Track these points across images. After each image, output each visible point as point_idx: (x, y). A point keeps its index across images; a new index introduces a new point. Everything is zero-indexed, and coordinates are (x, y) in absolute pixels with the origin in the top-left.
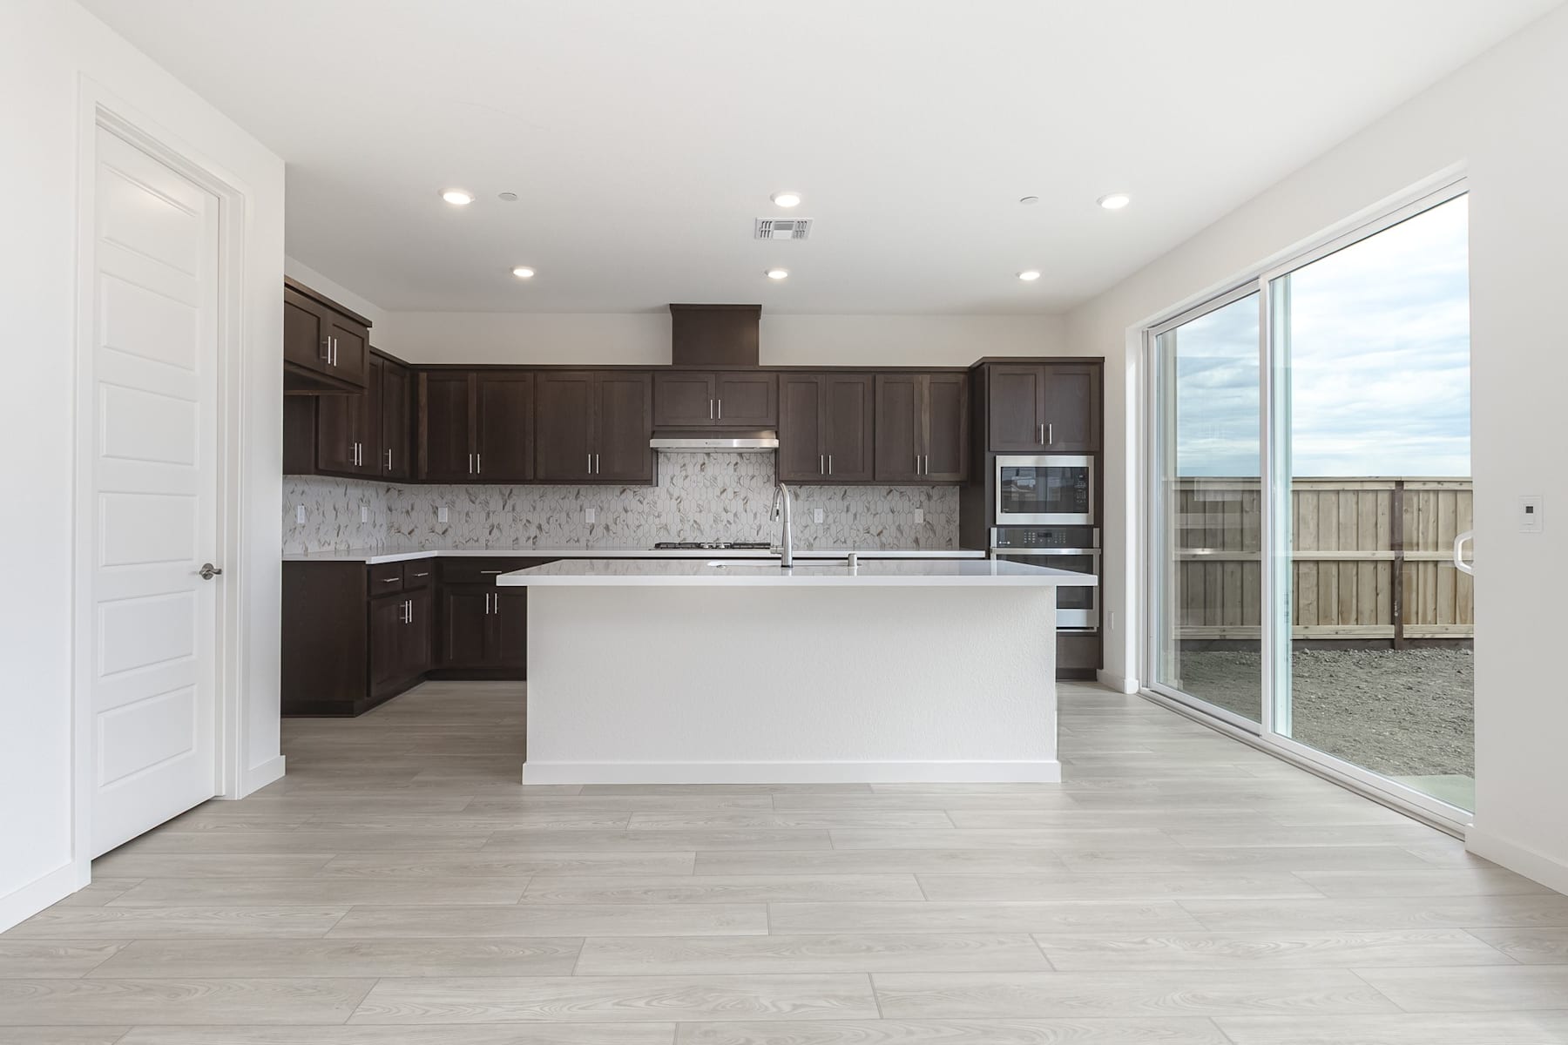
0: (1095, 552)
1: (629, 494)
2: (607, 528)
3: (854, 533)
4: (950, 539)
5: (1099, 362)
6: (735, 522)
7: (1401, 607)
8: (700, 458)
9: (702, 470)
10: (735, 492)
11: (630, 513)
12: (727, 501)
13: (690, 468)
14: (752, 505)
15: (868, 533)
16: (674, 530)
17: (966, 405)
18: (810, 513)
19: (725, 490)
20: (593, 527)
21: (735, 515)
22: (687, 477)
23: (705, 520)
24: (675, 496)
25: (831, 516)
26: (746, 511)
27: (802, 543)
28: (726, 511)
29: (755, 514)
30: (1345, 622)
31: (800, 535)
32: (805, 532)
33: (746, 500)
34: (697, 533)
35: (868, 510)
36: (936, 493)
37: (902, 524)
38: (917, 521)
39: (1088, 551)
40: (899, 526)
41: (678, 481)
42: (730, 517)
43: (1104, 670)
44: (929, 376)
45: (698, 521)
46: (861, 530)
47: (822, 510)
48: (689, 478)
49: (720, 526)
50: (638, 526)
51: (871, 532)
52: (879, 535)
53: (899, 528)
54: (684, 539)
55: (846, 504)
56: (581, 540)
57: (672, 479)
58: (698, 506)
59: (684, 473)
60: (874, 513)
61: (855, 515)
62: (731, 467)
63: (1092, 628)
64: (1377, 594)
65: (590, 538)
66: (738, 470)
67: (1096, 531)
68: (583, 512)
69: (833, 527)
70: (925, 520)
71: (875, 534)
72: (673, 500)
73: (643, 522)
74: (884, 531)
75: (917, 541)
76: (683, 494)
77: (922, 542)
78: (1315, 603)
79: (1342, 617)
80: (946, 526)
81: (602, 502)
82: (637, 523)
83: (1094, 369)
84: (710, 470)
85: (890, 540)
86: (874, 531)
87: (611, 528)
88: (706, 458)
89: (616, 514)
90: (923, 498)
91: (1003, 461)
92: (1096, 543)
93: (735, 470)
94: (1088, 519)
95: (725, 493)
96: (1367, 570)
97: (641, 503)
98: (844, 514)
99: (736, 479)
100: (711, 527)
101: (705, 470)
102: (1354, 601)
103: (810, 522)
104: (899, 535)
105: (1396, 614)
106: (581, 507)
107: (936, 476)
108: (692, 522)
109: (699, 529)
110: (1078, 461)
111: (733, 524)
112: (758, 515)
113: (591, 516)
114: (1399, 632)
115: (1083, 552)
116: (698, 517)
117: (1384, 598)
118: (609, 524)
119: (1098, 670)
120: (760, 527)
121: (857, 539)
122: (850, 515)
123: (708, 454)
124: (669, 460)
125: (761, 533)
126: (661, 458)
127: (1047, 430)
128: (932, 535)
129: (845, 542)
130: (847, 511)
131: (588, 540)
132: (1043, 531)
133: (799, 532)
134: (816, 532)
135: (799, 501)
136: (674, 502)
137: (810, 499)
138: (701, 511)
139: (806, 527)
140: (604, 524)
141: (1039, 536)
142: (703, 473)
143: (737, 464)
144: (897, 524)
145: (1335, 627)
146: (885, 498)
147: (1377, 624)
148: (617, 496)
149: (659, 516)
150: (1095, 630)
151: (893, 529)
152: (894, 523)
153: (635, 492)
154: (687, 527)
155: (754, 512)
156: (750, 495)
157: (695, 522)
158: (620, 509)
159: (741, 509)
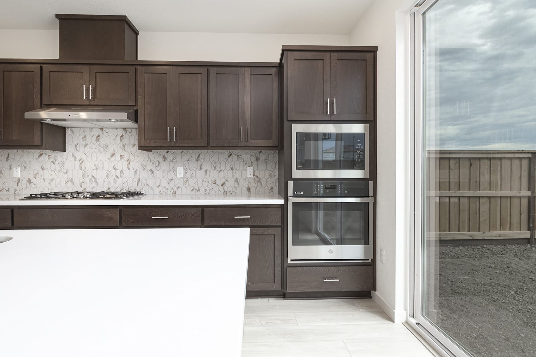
0: (370, 200)
1: (45, 157)
2: (29, 181)
3: (205, 184)
4: (272, 188)
5: (373, 51)
6: (121, 177)
7: (533, 222)
8: (97, 132)
9: (98, 140)
10: (121, 156)
11: (45, 171)
12: (116, 162)
13: (88, 138)
14: (133, 165)
15: (215, 184)
16: (78, 182)
17: (277, 90)
18: (175, 170)
19: (114, 154)
20: (19, 180)
21: (122, 172)
22: (86, 145)
23: (100, 175)
24: (78, 158)
25: (189, 172)
26: (129, 169)
27: (169, 191)
28: (115, 169)
29: (136, 171)
30: (504, 229)
31: (167, 186)
32: (171, 183)
33: (129, 161)
34: (94, 184)
35: (215, 168)
36: (262, 157)
37: (239, 177)
38: (249, 176)
39: (365, 200)
40: (237, 179)
41: (80, 148)
42: (118, 173)
43: (376, 292)
44: (249, 69)
45: (95, 176)
46: (210, 182)
47: (183, 168)
48: (88, 146)
49: (111, 180)
50: (52, 180)
51: (217, 183)
52: (222, 185)
53: (237, 181)
54: (85, 189)
55: (199, 163)
56: (10, 189)
57: (76, 146)
58: (95, 165)
59: (84, 143)
60: (219, 170)
61: (206, 171)
62: (119, 138)
63: (368, 260)
64: (521, 214)
65: (17, 188)
66: (123, 140)
67: (371, 183)
68: (12, 170)
69: (190, 180)
70: (254, 175)
71: (220, 185)
72: (77, 161)
73: (55, 177)
74: (226, 183)
75: (249, 189)
76: (84, 158)
77: (252, 189)
78: (488, 219)
79: (502, 227)
80: (269, 179)
81: (25, 163)
82: (51, 178)
83: (369, 56)
84: (103, 140)
85: (230, 189)
86: (219, 183)
87: (32, 181)
88: (100, 131)
89: (35, 172)
90: (253, 159)
91: (298, 128)
92: (371, 193)
93: (121, 140)
94: (365, 174)
95: (114, 156)
96: (516, 201)
97: (54, 163)
98: (198, 171)
99: (122, 147)
100: (104, 180)
101: (100, 140)
102: (509, 218)
103: (174, 177)
104: (237, 186)
105: (531, 225)
106: (10, 166)
107: (255, 143)
108: (90, 177)
109: (96, 182)
110: (358, 128)
111: (120, 178)
112: (138, 172)
113: (17, 173)
114: (532, 235)
115: (361, 200)
116: (95, 173)
117: (524, 217)
118: (31, 178)
119: (372, 291)
120: (139, 180)
121: (207, 188)
122: (203, 172)
123: (102, 129)
124: (74, 133)
125: (140, 184)
126: (68, 132)
127: (332, 103)
128: (259, 185)
129: (199, 190)
130: (201, 169)
131: (15, 190)
132: (330, 183)
133: (167, 184)
134: (178, 183)
135: (167, 162)
136: (78, 163)
137: (175, 161)
138: (97, 169)
139: (171, 180)
140: (26, 179)
141: (326, 188)
142: (98, 143)
143: (122, 136)
144: (235, 178)
145: (498, 232)
146: (226, 159)
147: (520, 231)
148: (37, 159)
149: (66, 173)
150: (370, 261)
151: (233, 180)
152: (233, 177)
153: (49, 155)
154: (87, 180)
155: (135, 170)
156: (132, 158)
157: (93, 176)
158: (39, 168)
159: (125, 167)
